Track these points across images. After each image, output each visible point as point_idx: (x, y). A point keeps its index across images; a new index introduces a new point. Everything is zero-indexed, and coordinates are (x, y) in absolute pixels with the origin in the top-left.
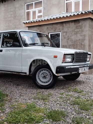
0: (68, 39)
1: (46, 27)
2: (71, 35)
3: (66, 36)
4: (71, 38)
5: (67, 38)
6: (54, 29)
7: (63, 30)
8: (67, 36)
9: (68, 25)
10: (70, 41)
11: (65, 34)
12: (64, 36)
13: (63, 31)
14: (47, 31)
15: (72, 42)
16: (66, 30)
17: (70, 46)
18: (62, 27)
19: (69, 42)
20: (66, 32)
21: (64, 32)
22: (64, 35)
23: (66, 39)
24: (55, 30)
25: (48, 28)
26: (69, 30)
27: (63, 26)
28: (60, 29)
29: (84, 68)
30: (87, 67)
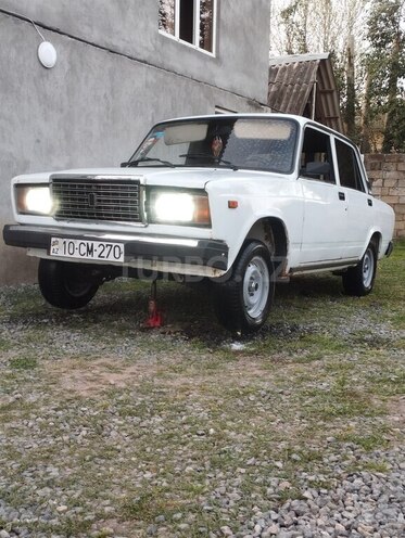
29: (85, 242)
30: (114, 244)
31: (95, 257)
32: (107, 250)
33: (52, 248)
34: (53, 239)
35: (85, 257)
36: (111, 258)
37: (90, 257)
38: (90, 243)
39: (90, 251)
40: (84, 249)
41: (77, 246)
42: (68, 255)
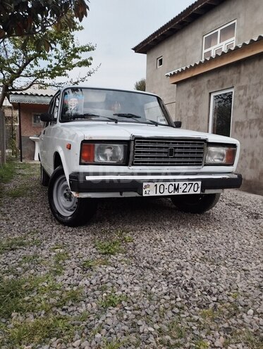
0: (249, 105)
1: (205, 80)
2: (255, 93)
3: (244, 97)
4: (254, 101)
5: (246, 103)
6: (220, 83)
7: (239, 82)
8: (247, 96)
9: (250, 68)
10: (252, 109)
11: (241, 92)
12: (241, 98)
13: (240, 85)
14: (208, 88)
15: (256, 113)
16: (244, 81)
17: (250, 123)
18: (238, 75)
19: (250, 111)
20: (245, 88)
21: (240, 88)
22: (240, 96)
23: (244, 105)
24: (223, 85)
25: (209, 81)
26: (252, 82)
27: (240, 73)
28: (232, 81)
29: (173, 183)
30: (194, 183)
31: (180, 192)
32: (189, 187)
33: (144, 191)
34: (145, 184)
35: (173, 194)
36: (192, 192)
37: (176, 193)
38: (177, 183)
39: (176, 189)
40: (172, 188)
41: (166, 186)
42: (158, 194)
